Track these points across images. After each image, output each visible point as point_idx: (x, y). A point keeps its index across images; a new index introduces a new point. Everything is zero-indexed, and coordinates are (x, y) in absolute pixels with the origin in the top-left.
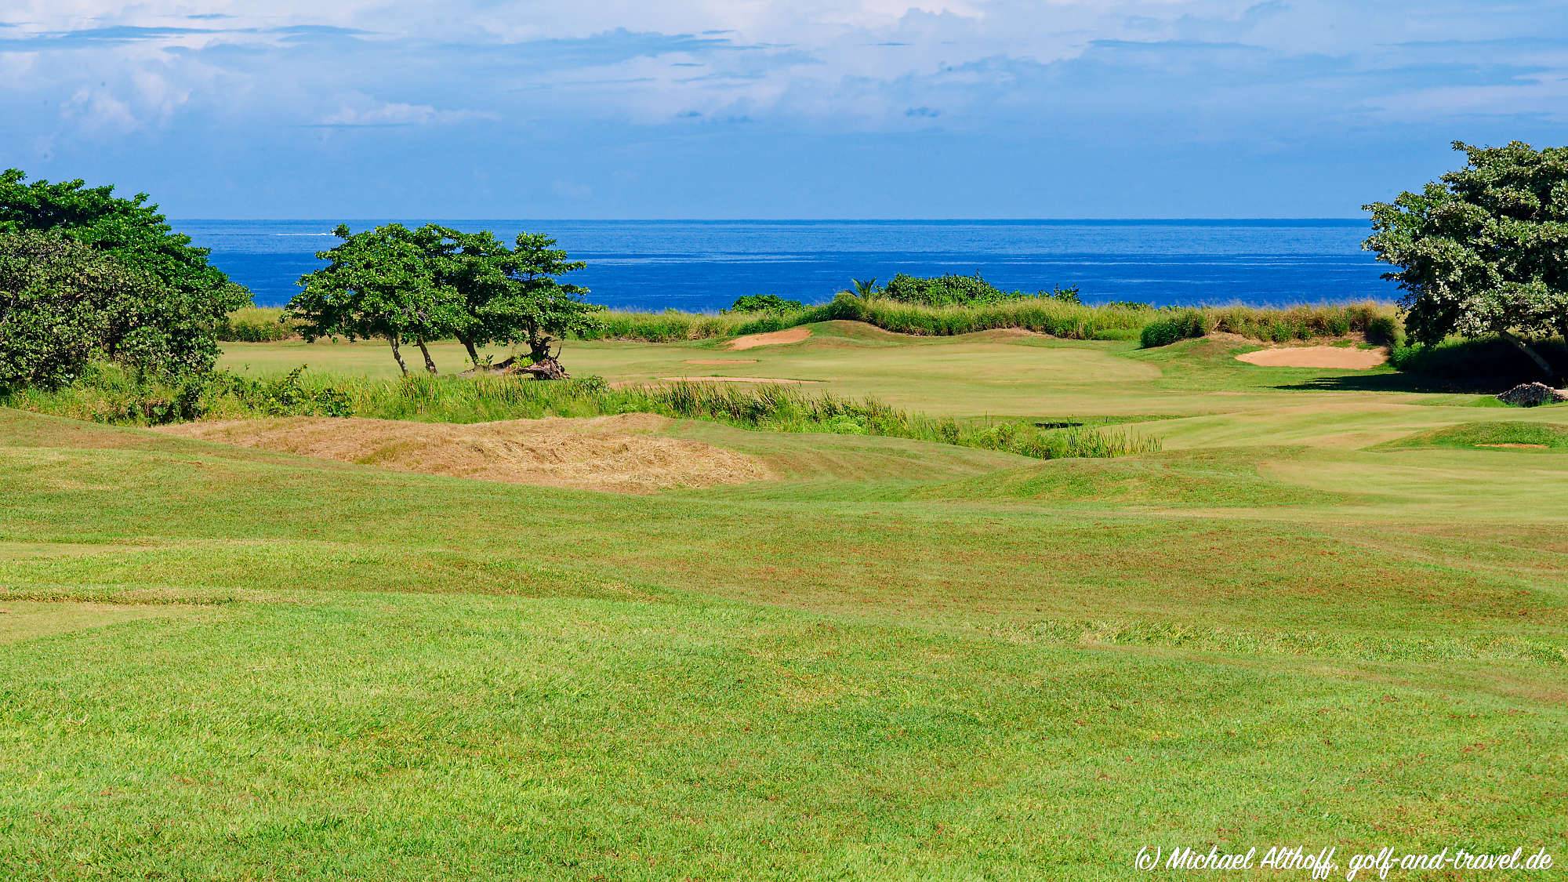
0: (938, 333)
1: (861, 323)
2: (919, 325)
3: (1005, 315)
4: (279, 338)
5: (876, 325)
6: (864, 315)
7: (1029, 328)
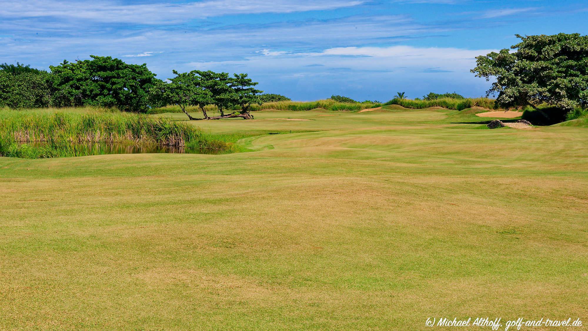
0: (418, 108)
1: (398, 105)
2: (413, 106)
3: (435, 102)
4: (259, 110)
5: (402, 106)
6: (399, 103)
7: (442, 106)
